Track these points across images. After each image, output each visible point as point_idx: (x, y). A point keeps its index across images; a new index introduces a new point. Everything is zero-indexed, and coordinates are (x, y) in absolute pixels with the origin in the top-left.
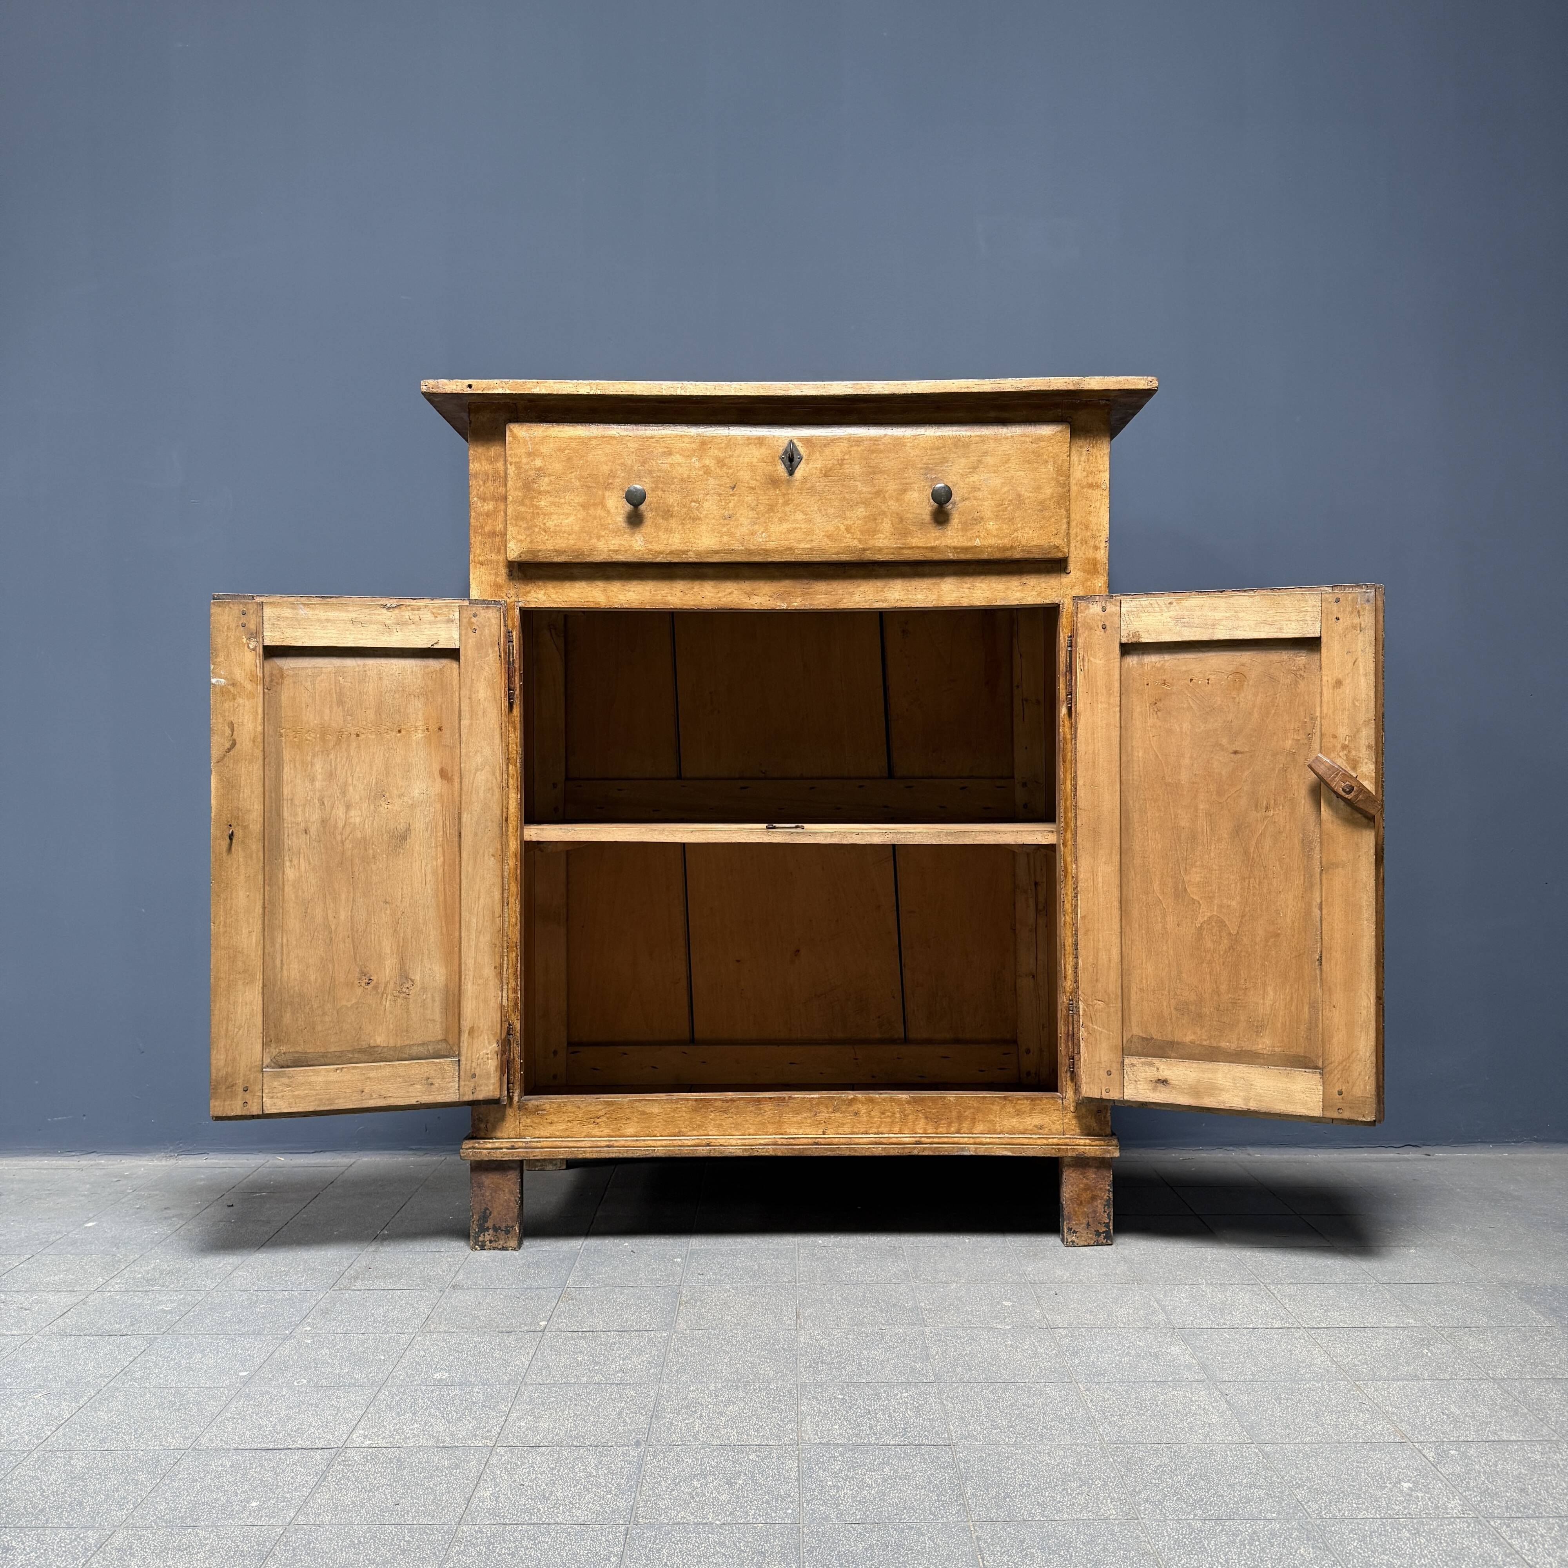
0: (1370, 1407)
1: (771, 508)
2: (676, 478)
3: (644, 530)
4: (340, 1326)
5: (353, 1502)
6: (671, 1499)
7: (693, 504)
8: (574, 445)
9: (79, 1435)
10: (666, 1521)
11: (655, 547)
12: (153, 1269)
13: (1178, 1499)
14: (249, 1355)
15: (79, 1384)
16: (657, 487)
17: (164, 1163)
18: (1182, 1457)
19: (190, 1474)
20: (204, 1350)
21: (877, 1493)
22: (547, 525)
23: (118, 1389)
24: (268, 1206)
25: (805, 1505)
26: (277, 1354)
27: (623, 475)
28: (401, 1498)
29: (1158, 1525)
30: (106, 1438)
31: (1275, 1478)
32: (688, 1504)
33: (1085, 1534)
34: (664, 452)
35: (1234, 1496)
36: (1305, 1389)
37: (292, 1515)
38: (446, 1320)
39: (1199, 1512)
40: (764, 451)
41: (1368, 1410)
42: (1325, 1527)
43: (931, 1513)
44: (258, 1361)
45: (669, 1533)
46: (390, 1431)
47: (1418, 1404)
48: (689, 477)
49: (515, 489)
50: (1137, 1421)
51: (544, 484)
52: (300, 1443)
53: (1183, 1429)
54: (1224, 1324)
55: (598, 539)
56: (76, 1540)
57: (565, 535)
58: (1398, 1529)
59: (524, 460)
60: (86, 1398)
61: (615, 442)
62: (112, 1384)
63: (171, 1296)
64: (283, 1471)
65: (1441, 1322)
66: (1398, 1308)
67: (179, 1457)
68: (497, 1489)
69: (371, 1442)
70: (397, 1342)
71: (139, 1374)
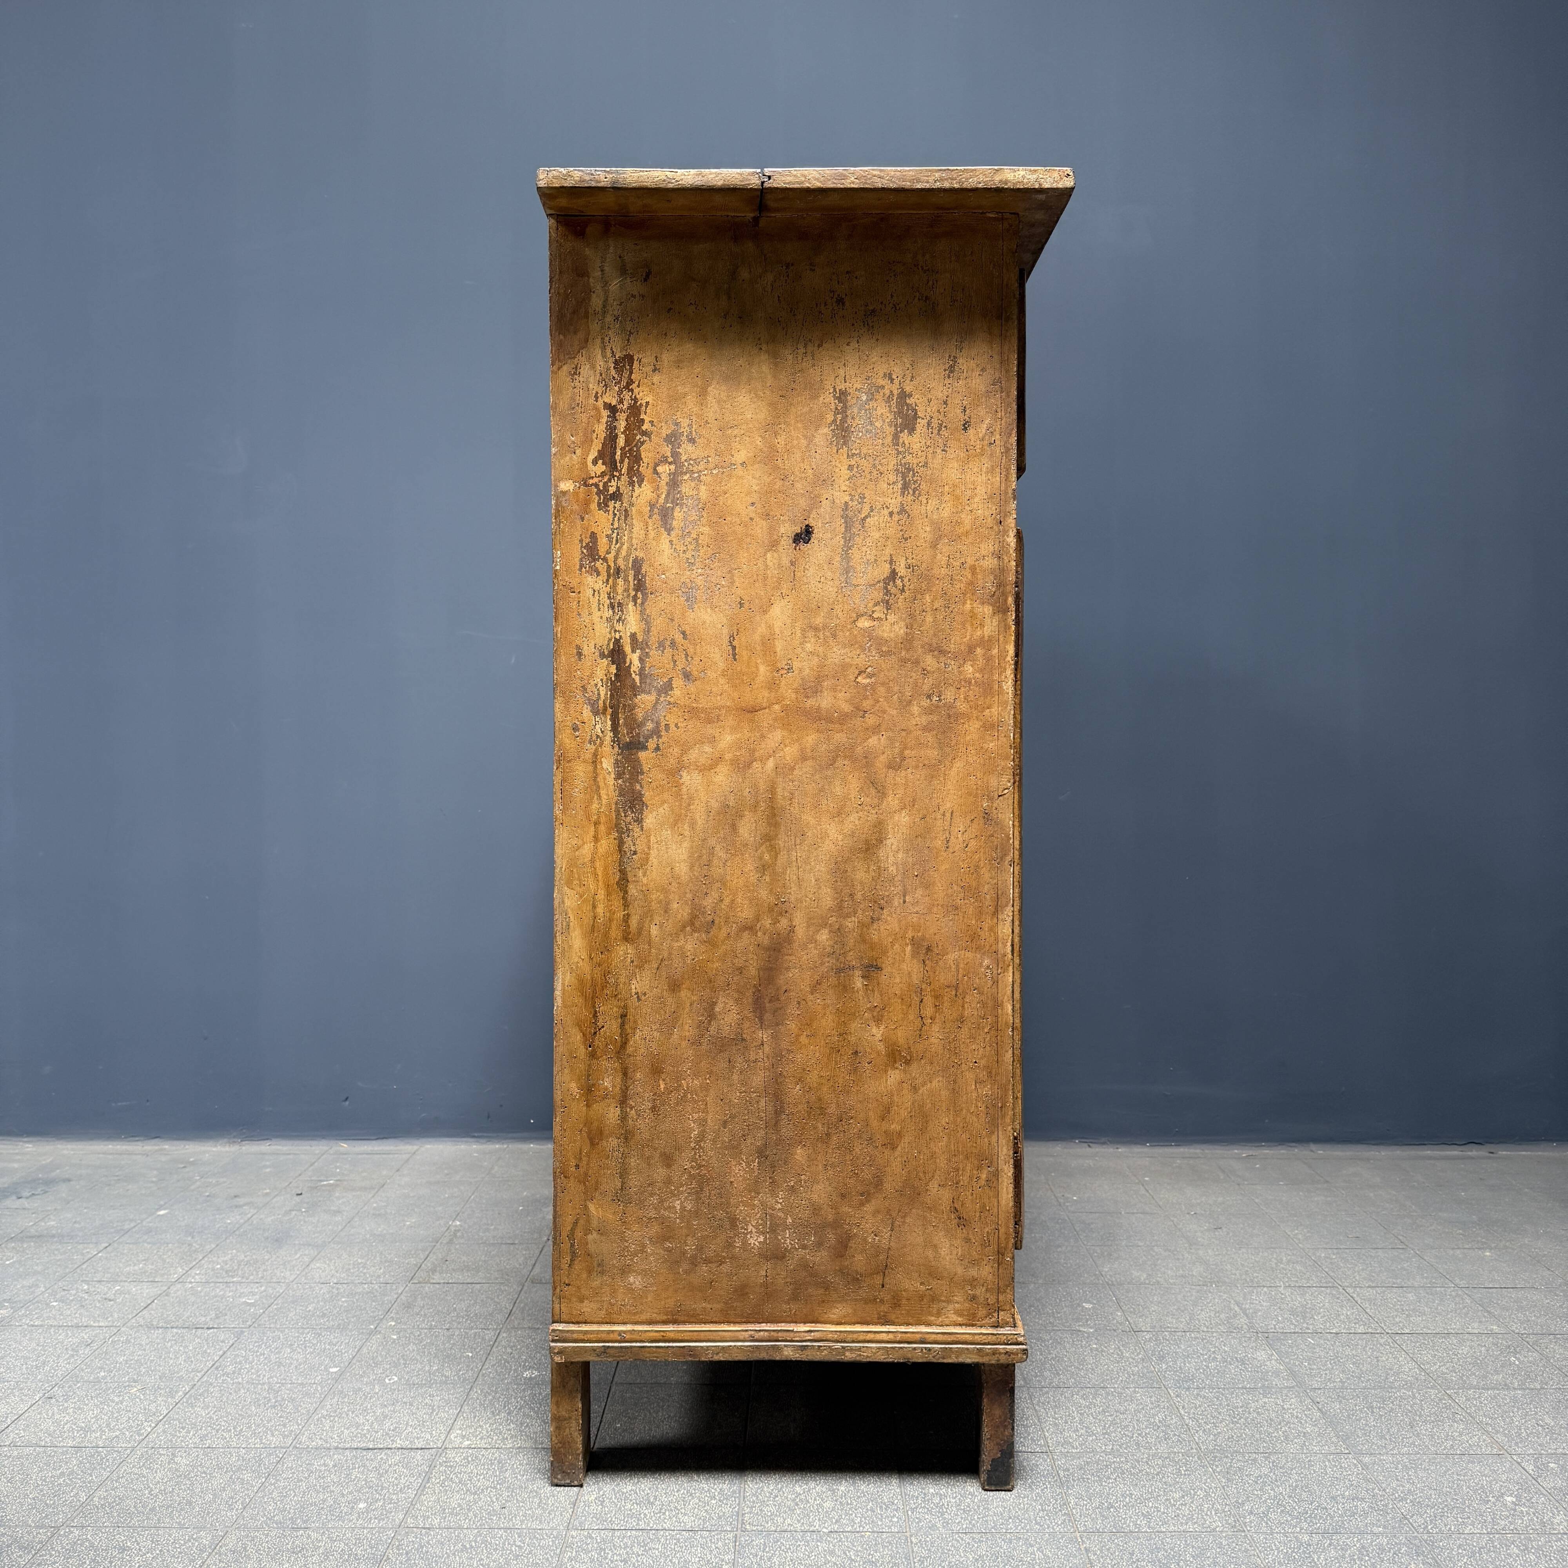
0: (1464, 1417)
4: (424, 1321)
5: (459, 1505)
9: (180, 1431)
10: (773, 1529)
12: (231, 1260)
13: (1281, 1512)
14: (337, 1351)
15: (173, 1378)
17: (228, 1149)
19: (294, 1473)
20: (291, 1345)
21: (980, 1502)
23: (211, 1384)
24: (337, 1194)
25: (909, 1514)
26: (365, 1350)
28: (507, 1501)
29: (1265, 1540)
30: (207, 1435)
31: (1376, 1491)
32: (793, 1511)
35: (1338, 1510)
36: (1396, 1398)
37: (401, 1517)
38: (528, 1315)
39: (1305, 1525)
41: (1462, 1420)
42: (1433, 1542)
43: (1036, 1524)
44: (346, 1357)
45: (778, 1541)
46: (488, 1432)
47: (1511, 1414)
50: (1232, 1429)
52: (399, 1443)
53: (1278, 1438)
54: (1307, 1328)
56: (189, 1540)
58: (1506, 1545)
60: (181, 1393)
62: (205, 1379)
63: (252, 1288)
64: (386, 1472)
65: (1525, 1328)
66: (1480, 1313)
67: (281, 1456)
69: (469, 1442)
70: (484, 1339)
71: (230, 1369)
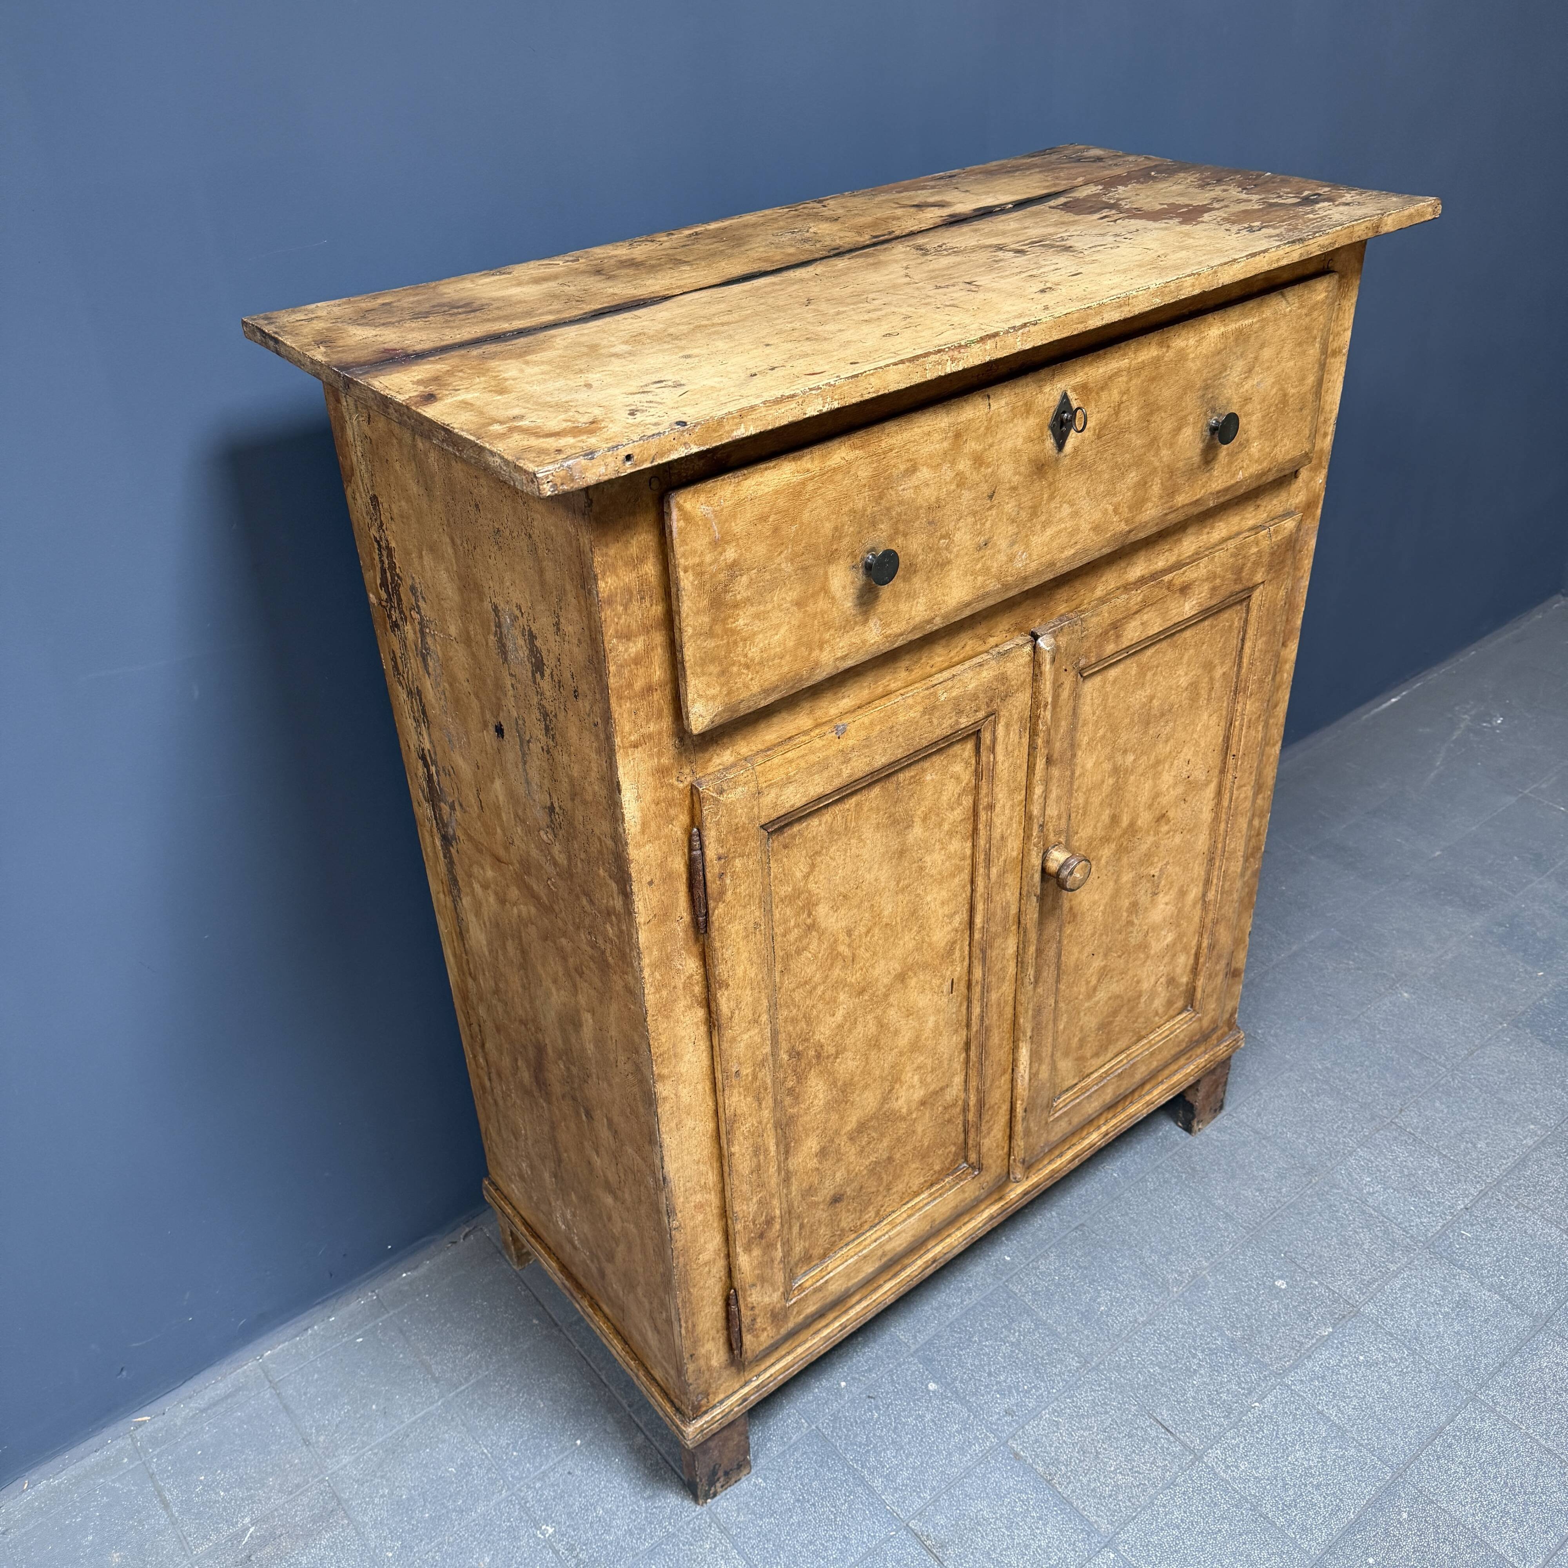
1: (1034, 511)
2: (921, 507)
3: (880, 610)
7: (942, 541)
8: (781, 503)
11: (895, 629)
16: (897, 532)
22: (750, 655)
27: (851, 529)
34: (907, 470)
40: (1032, 421)
48: (938, 499)
49: (698, 613)
51: (741, 588)
55: (821, 649)
57: (777, 661)
59: (708, 558)
61: (839, 477)
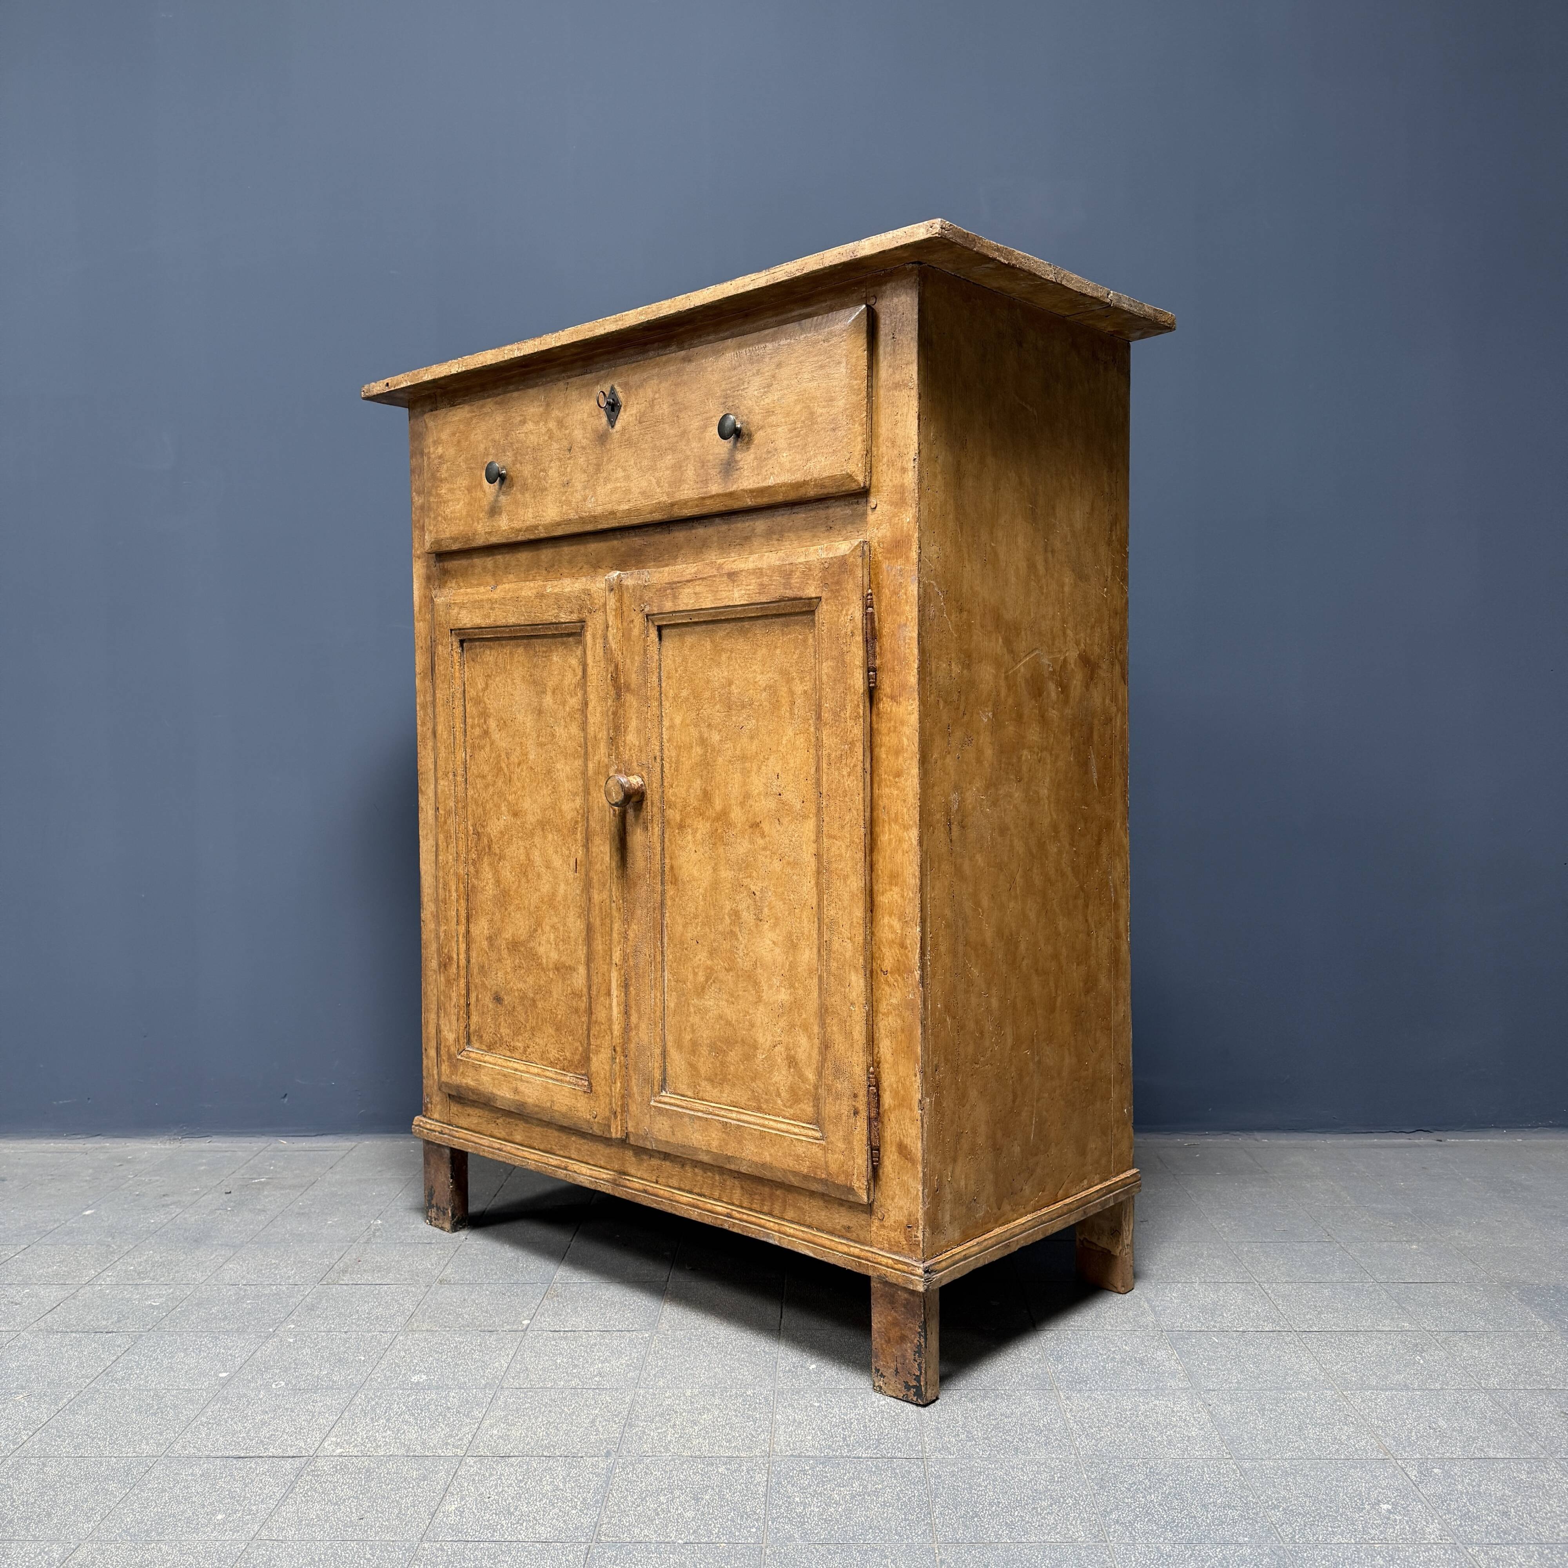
0: (1356, 1420)
4: (324, 1323)
5: (318, 1516)
6: (635, 1515)
9: (56, 1440)
10: (628, 1540)
12: (146, 1261)
13: (1149, 1520)
14: (231, 1355)
15: (61, 1384)
17: (167, 1146)
18: (1157, 1474)
19: (160, 1483)
20: (186, 1349)
21: (844, 1510)
23: (98, 1391)
24: (266, 1193)
25: (770, 1523)
26: (258, 1354)
28: (366, 1511)
29: (1127, 1549)
30: (81, 1444)
31: (1250, 1498)
32: (652, 1521)
33: (1051, 1558)
35: (1207, 1518)
36: (1290, 1399)
37: (257, 1529)
38: (430, 1317)
39: (1170, 1535)
41: (1353, 1423)
42: (1297, 1553)
43: (896, 1534)
44: (239, 1361)
45: (630, 1553)
46: (362, 1439)
47: (1405, 1416)
50: (1116, 1433)
52: (272, 1451)
53: (1161, 1443)
54: (1215, 1327)
56: (40, 1554)
58: (1372, 1556)
60: (65, 1401)
62: (93, 1385)
63: (160, 1290)
64: (252, 1481)
65: (1437, 1326)
66: (1393, 1310)
67: (151, 1465)
68: (463, 1503)
69: (342, 1450)
70: (379, 1342)
71: (119, 1375)
